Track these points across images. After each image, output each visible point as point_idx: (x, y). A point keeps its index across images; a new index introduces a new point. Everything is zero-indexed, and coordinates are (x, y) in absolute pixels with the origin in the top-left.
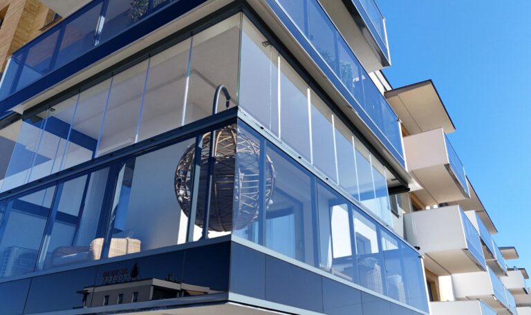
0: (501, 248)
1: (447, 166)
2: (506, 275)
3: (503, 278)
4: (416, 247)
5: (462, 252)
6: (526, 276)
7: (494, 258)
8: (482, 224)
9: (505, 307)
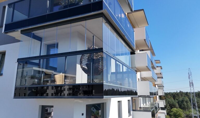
0: (155, 60)
1: (145, 40)
2: (156, 69)
3: (155, 70)
4: (135, 71)
5: (146, 67)
6: (161, 69)
7: (153, 65)
8: (151, 54)
9: (154, 79)
